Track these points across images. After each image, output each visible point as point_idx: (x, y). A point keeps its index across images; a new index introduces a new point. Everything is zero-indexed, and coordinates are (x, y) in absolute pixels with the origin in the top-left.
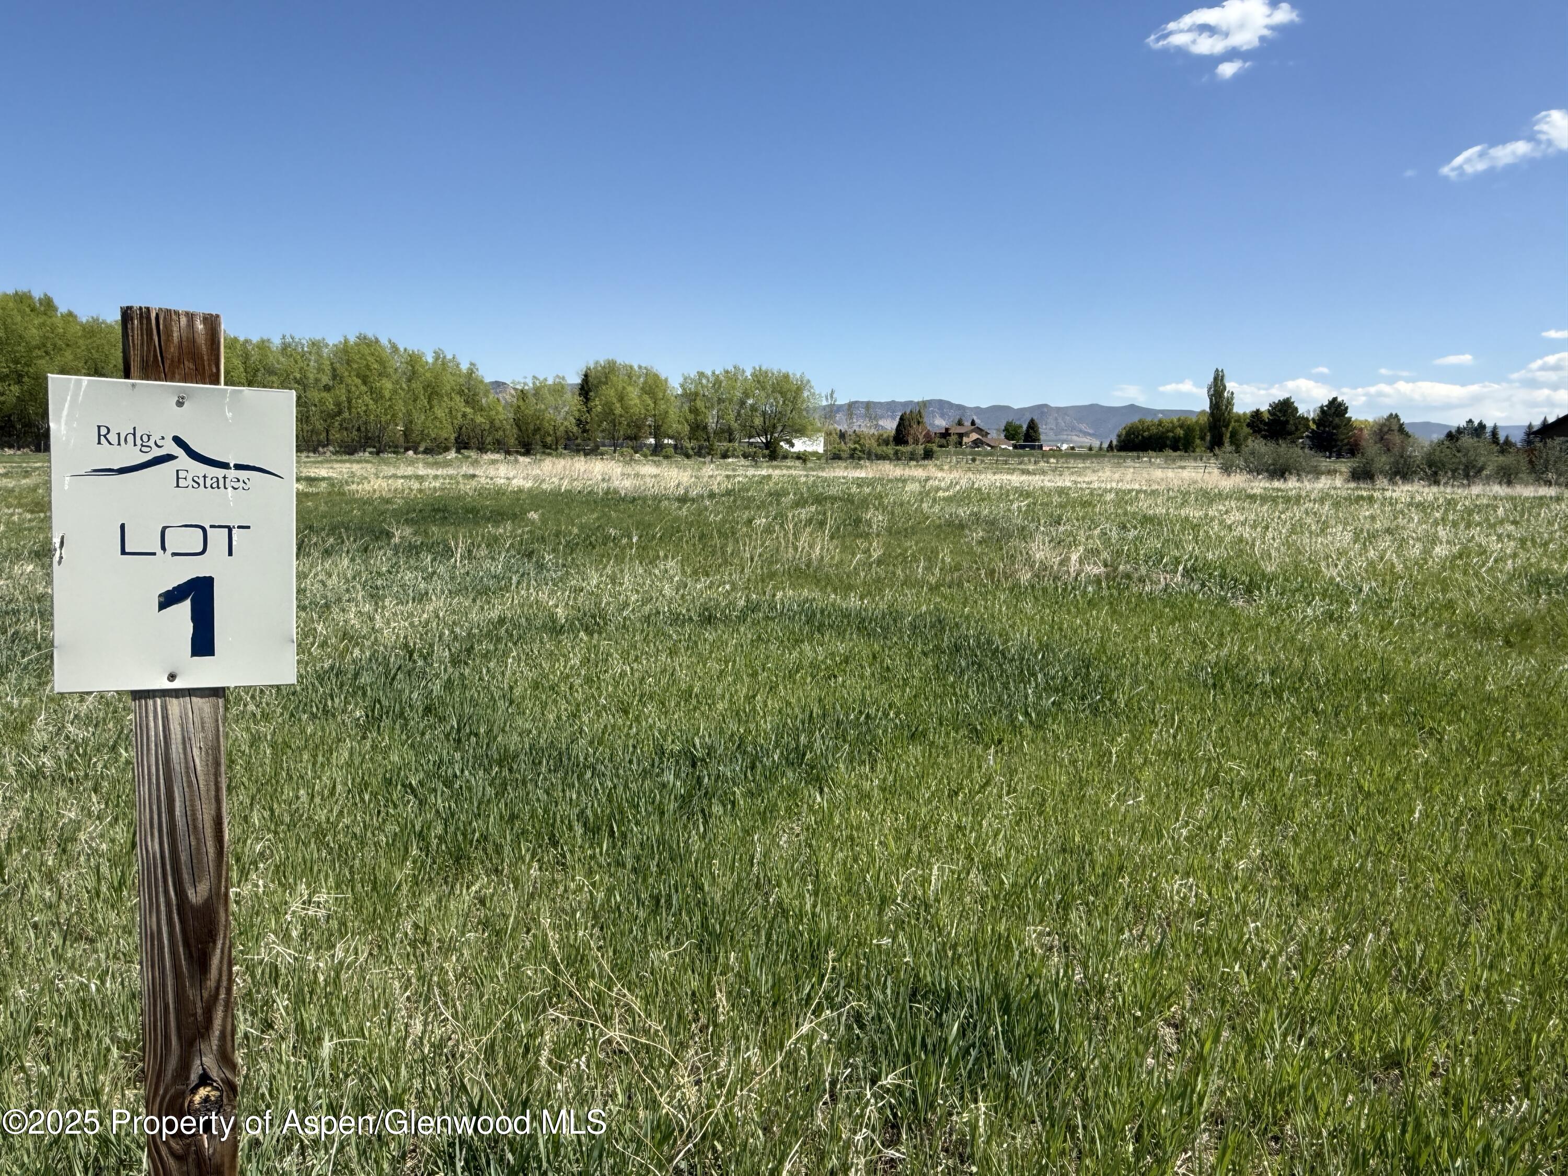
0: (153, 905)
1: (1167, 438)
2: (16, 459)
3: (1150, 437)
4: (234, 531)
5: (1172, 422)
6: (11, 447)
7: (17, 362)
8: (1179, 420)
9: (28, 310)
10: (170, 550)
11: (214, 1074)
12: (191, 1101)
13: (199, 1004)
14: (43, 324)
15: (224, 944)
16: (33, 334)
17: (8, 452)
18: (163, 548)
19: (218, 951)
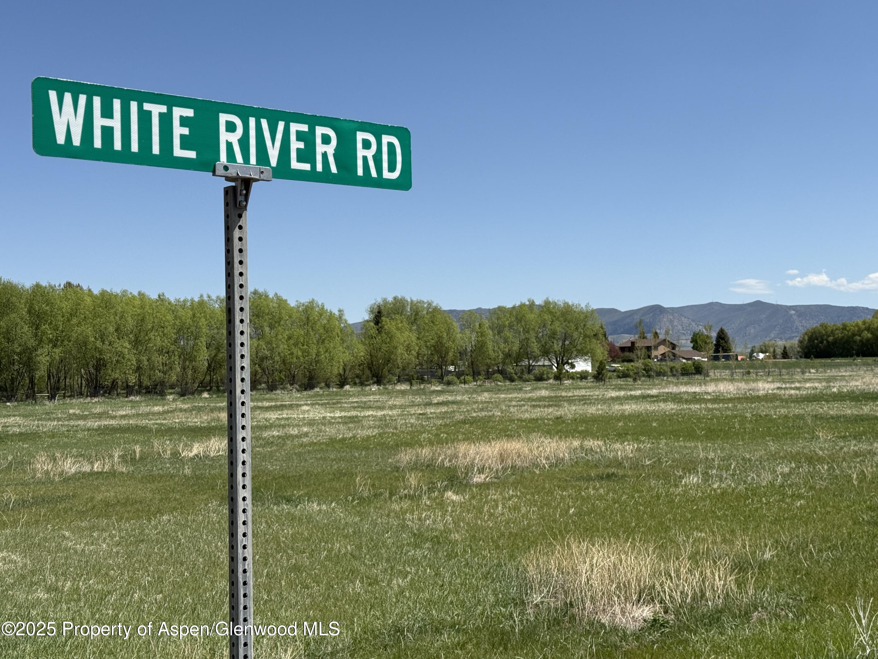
1: (855, 342)
3: (835, 342)
5: (857, 325)
8: (864, 323)
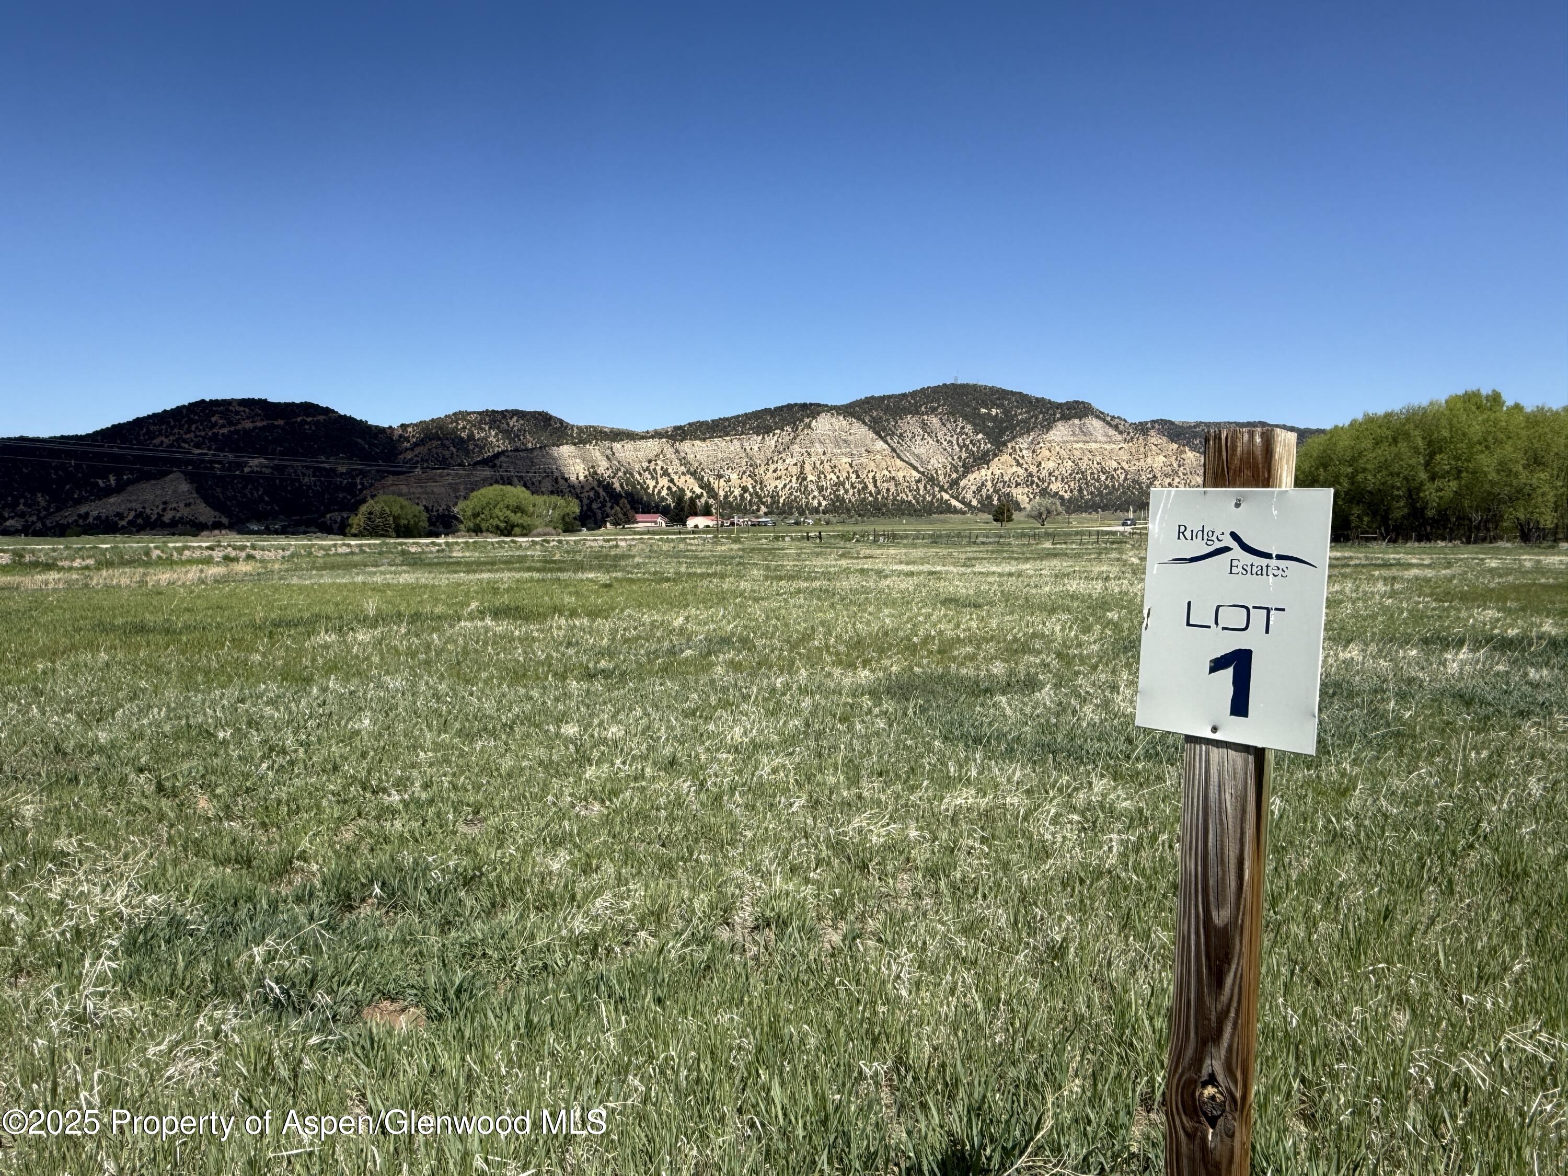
0: (1186, 914)
2: (1447, 551)
4: (1272, 612)
6: (1443, 539)
7: (1457, 458)
9: (1474, 408)
10: (1220, 626)
11: (1220, 1078)
12: (1202, 1094)
13: (1214, 1013)
14: (1488, 420)
15: (1237, 969)
16: (1476, 430)
17: (1441, 544)
18: (1217, 623)
19: (1232, 974)
